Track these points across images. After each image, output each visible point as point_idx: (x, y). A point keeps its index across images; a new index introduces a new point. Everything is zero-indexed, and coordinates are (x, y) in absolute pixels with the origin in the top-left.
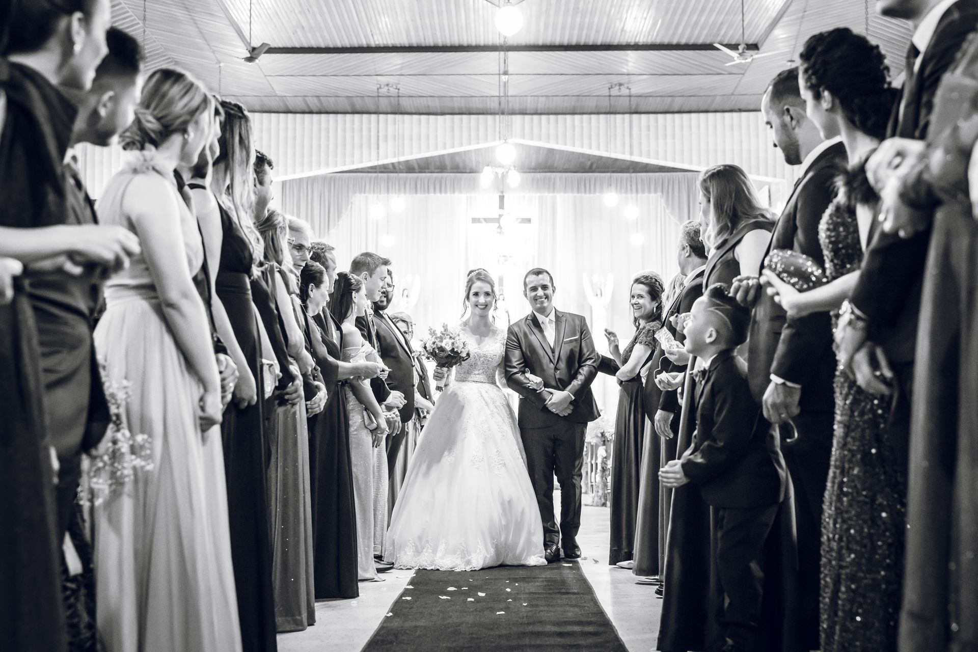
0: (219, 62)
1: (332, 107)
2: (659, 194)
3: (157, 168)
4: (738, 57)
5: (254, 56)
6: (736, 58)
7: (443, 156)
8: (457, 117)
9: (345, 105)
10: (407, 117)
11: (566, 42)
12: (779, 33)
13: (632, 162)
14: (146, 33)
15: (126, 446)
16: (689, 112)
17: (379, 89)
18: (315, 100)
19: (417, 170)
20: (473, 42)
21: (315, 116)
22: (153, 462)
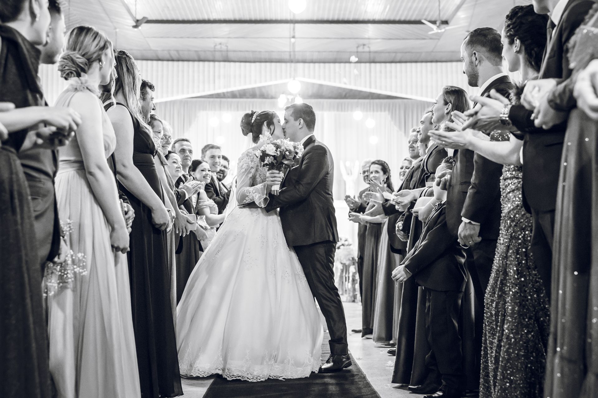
0: (115, 28)
1: (186, 57)
2: (387, 112)
3: (89, 88)
4: (436, 29)
5: (138, 25)
6: (434, 30)
7: (255, 88)
8: (263, 64)
9: (194, 56)
10: (232, 64)
11: (330, 18)
12: (461, 14)
13: (371, 93)
15: (70, 259)
16: (406, 62)
17: (215, 46)
18: (175, 53)
19: (238, 96)
20: (274, 18)
21: (175, 63)
22: (86, 270)
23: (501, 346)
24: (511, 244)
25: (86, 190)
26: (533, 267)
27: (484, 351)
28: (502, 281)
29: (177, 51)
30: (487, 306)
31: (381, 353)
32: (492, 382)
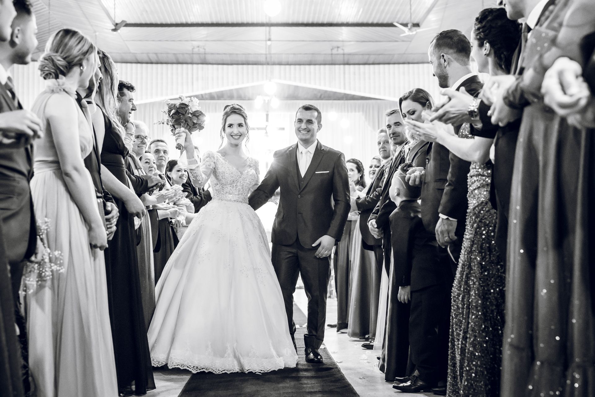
0: (95, 32)
1: (165, 60)
2: (361, 113)
3: (66, 90)
4: (408, 31)
5: (117, 28)
6: (406, 32)
7: (232, 90)
8: (240, 66)
9: (172, 58)
10: (210, 66)
11: (305, 21)
12: (432, 17)
13: (345, 94)
14: (50, 14)
15: (48, 258)
16: (379, 64)
17: (193, 49)
18: (154, 56)
19: (216, 98)
20: (250, 21)
21: (154, 65)
22: (64, 268)
23: (467, 338)
24: (476, 240)
25: (62, 189)
26: (496, 261)
27: (452, 343)
28: (467, 274)
29: (156, 54)
30: (454, 299)
31: (356, 346)
32: (458, 372)
